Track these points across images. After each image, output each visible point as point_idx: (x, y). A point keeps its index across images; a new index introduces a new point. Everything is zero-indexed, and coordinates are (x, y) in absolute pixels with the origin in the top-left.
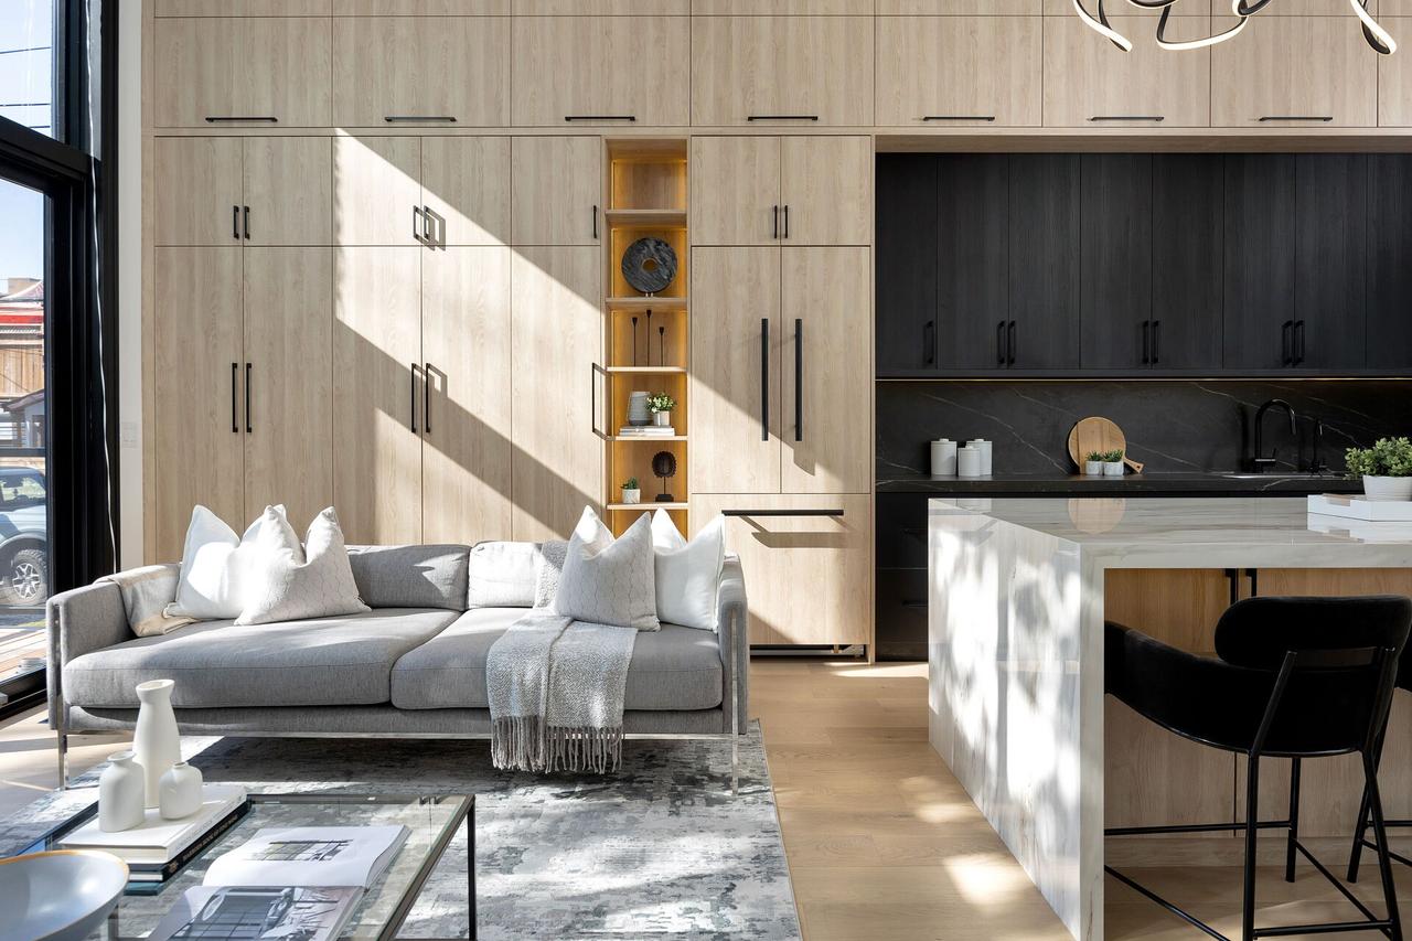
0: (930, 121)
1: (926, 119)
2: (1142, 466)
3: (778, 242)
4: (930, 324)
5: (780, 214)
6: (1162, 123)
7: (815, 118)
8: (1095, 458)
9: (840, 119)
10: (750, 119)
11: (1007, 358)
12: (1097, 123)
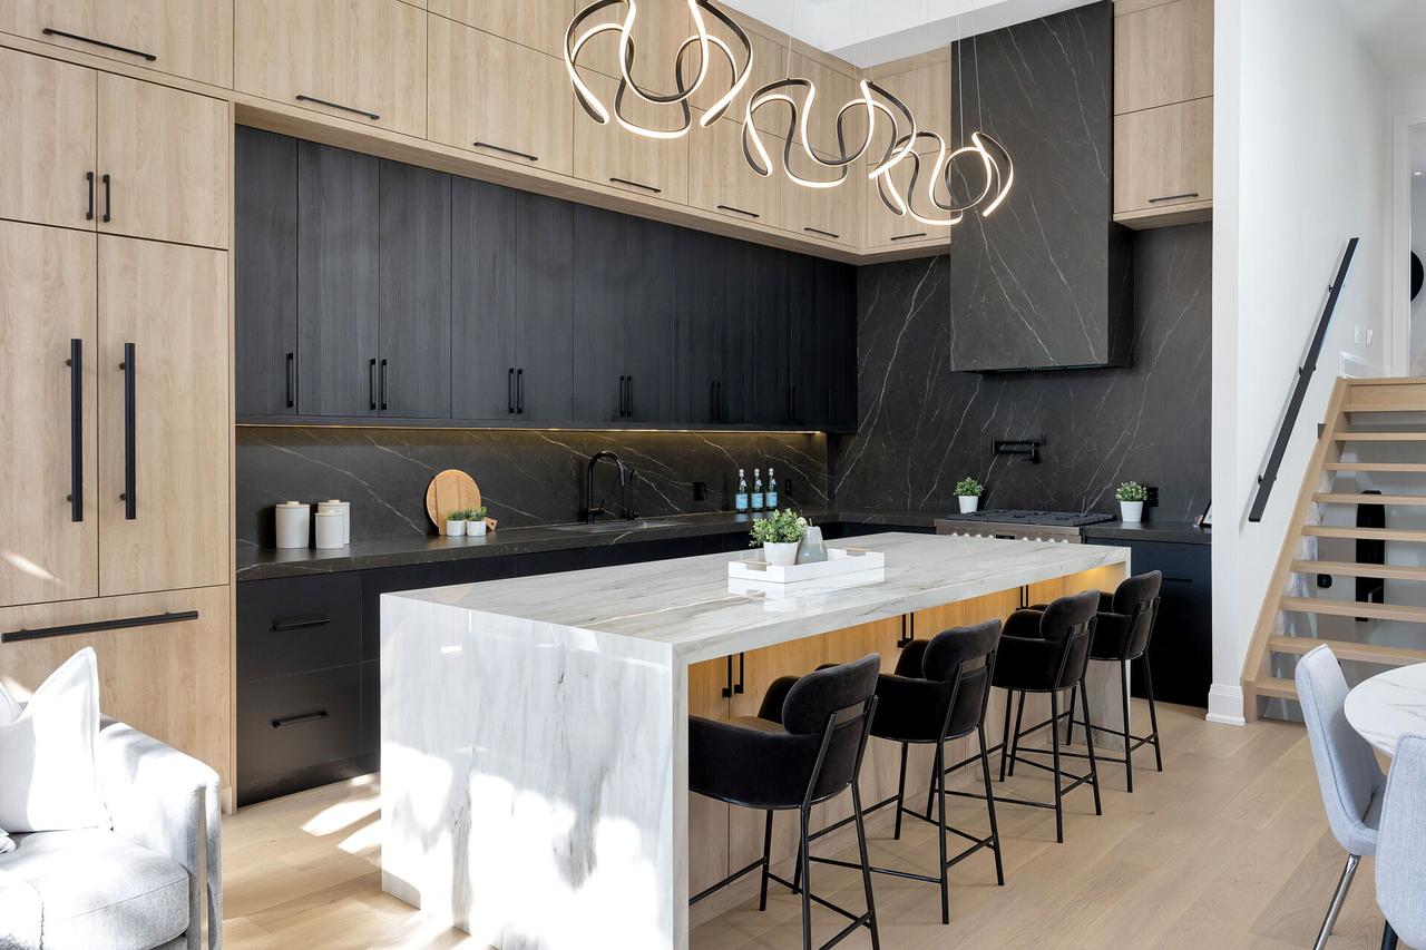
0: (305, 102)
1: (300, 98)
2: (495, 522)
3: (91, 225)
4: (290, 356)
5: (98, 185)
6: (535, 163)
7: (151, 58)
8: (455, 517)
9: (185, 67)
10: (48, 32)
11: (378, 405)
12: (479, 149)
